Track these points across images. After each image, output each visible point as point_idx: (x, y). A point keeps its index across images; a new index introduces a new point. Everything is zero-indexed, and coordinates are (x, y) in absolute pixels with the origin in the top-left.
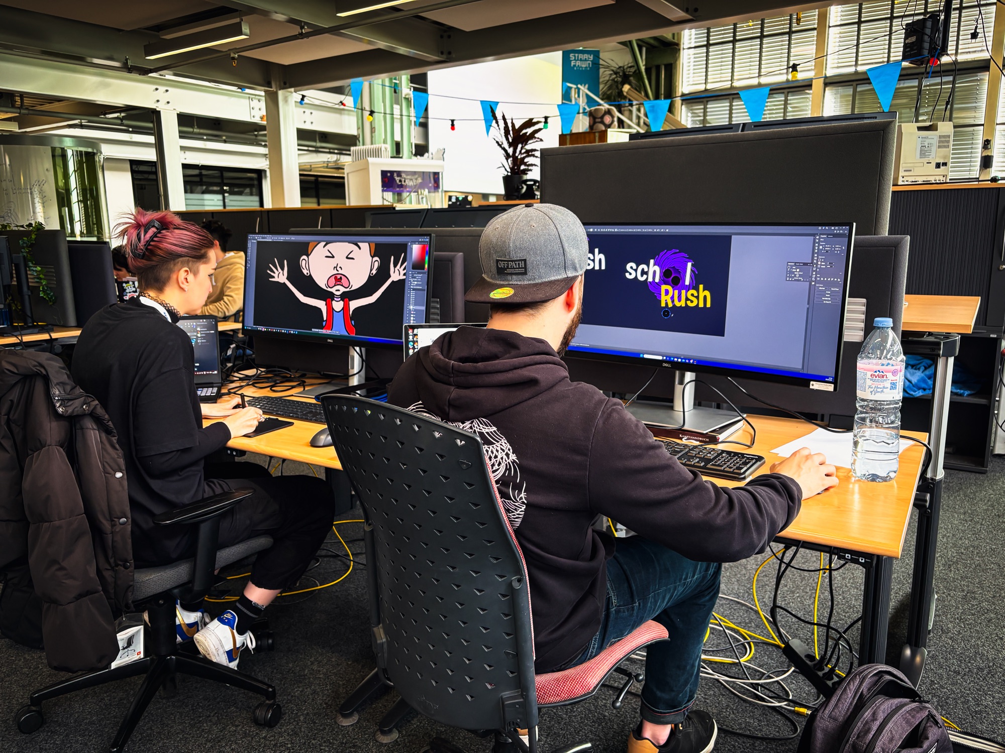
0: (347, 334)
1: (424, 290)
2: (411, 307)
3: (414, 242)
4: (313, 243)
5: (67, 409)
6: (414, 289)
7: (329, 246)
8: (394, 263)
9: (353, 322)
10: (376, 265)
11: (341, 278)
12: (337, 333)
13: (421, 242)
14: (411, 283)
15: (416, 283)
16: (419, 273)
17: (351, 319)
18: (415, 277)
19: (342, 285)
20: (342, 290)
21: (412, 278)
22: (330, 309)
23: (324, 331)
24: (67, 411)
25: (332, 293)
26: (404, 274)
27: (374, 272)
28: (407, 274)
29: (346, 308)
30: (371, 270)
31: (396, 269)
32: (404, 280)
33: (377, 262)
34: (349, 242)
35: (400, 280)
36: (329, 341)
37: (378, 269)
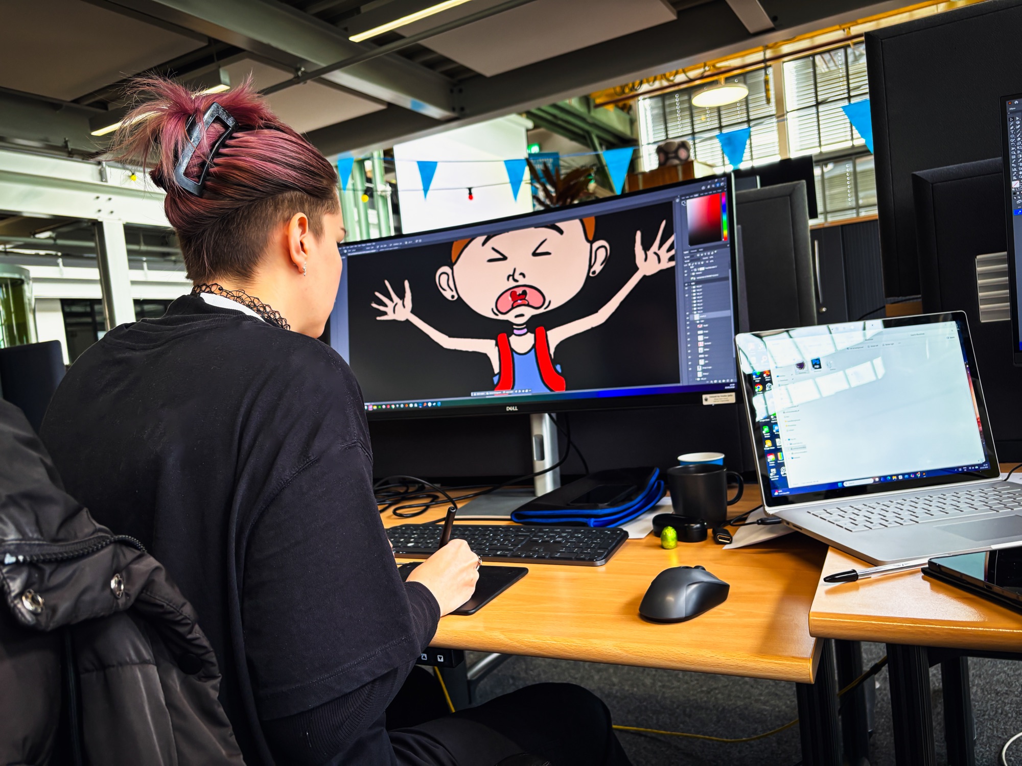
0: (546, 391)
1: (727, 279)
2: (697, 317)
3: (690, 195)
4: (459, 241)
5: (54, 597)
6: (698, 282)
7: (495, 242)
8: (643, 243)
9: (558, 368)
10: (602, 255)
11: (524, 293)
12: (526, 392)
13: (707, 190)
14: (690, 271)
15: (702, 269)
16: (706, 250)
17: (555, 362)
18: (699, 259)
19: (528, 305)
20: (529, 313)
21: (692, 261)
22: (507, 353)
23: (496, 394)
24: (54, 610)
25: (507, 322)
26: (671, 259)
27: (598, 268)
28: (679, 257)
29: (540, 345)
30: (590, 267)
31: (650, 253)
32: (673, 268)
33: (602, 251)
34: (537, 226)
35: (661, 272)
36: (509, 409)
37: (607, 261)
